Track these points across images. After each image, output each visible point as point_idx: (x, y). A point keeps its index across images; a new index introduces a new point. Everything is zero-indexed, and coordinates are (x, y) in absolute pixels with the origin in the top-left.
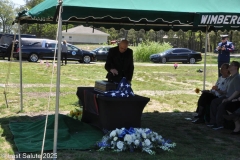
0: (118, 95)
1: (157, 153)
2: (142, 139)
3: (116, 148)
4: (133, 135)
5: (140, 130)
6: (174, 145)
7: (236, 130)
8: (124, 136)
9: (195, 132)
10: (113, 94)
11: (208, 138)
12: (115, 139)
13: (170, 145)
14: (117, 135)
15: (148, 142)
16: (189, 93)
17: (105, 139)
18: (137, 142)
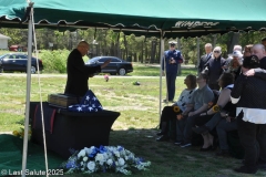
0: (86, 110)
1: (133, 173)
2: (116, 158)
3: (87, 169)
4: (105, 154)
5: (111, 149)
6: (149, 163)
7: (205, 146)
8: (95, 155)
9: (162, 150)
10: (80, 109)
11: (179, 155)
12: (85, 159)
13: (144, 164)
14: (87, 155)
15: (122, 161)
16: (136, 108)
17: (72, 160)
18: (110, 162)
